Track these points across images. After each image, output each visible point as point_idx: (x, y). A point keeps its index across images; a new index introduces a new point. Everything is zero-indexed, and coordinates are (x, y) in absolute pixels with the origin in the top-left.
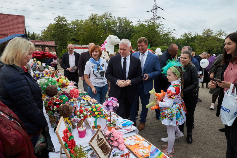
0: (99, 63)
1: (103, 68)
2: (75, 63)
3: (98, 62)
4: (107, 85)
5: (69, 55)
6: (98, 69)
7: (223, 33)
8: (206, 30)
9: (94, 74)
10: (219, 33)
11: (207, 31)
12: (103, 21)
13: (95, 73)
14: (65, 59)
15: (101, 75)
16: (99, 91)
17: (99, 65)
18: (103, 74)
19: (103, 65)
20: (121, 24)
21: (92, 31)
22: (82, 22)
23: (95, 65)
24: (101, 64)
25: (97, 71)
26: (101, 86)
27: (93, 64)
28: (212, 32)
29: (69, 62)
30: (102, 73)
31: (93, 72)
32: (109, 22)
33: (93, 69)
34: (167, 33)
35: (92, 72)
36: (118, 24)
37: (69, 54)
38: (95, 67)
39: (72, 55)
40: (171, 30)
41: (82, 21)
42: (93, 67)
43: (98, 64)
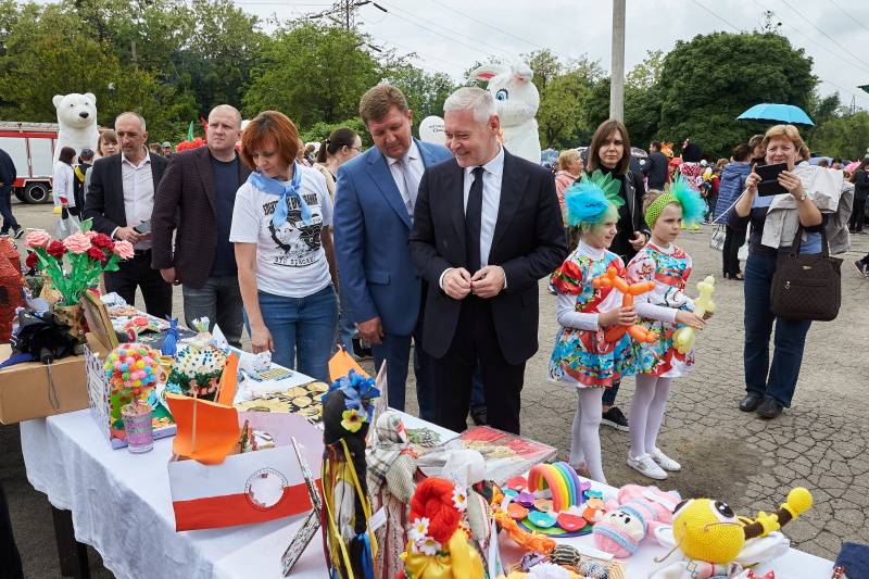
0: (297, 188)
1: (315, 209)
2: (152, 205)
3: (288, 185)
4: (329, 287)
5: (123, 166)
6: (294, 216)
7: (592, 66)
8: (536, 54)
9: (274, 237)
10: (578, 67)
11: (538, 58)
12: (131, 10)
13: (278, 234)
14: (102, 188)
15: (307, 241)
16: (290, 316)
17: (297, 200)
18: (315, 237)
19: (312, 199)
20: (211, 30)
21: (65, 66)
22: (36, 15)
23: (276, 198)
24: (301, 193)
25: (288, 225)
26: (299, 294)
27: (269, 196)
28: (556, 62)
29: (123, 199)
30: (310, 232)
31: (271, 228)
32: (159, 14)
33: (270, 217)
34: (389, 66)
35: (267, 234)
36: (200, 27)
37: (123, 158)
38: (278, 208)
39: (141, 165)
40: (401, 56)
41: (32, 10)
42: (269, 208)
43: (288, 195)
